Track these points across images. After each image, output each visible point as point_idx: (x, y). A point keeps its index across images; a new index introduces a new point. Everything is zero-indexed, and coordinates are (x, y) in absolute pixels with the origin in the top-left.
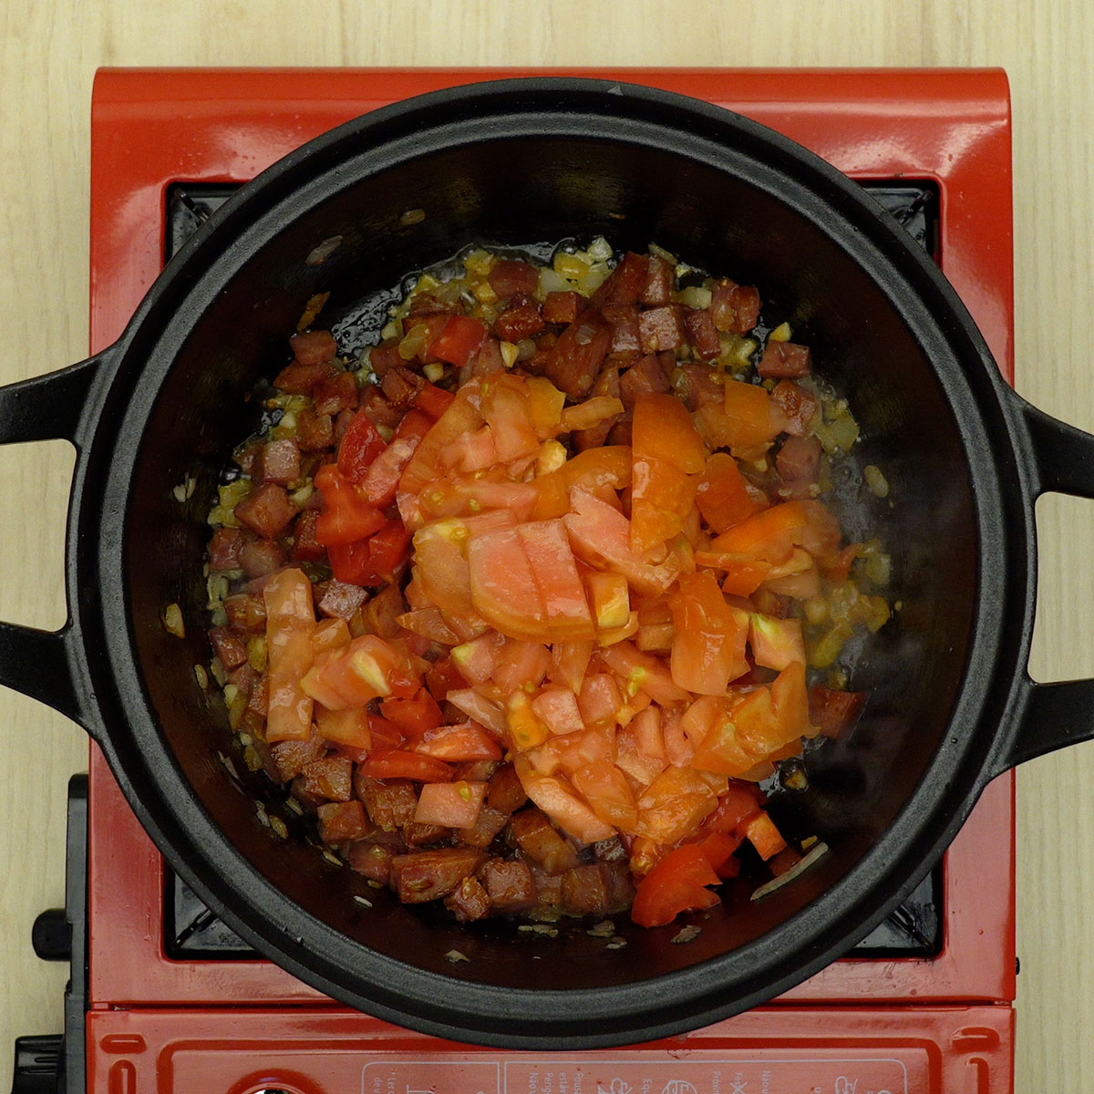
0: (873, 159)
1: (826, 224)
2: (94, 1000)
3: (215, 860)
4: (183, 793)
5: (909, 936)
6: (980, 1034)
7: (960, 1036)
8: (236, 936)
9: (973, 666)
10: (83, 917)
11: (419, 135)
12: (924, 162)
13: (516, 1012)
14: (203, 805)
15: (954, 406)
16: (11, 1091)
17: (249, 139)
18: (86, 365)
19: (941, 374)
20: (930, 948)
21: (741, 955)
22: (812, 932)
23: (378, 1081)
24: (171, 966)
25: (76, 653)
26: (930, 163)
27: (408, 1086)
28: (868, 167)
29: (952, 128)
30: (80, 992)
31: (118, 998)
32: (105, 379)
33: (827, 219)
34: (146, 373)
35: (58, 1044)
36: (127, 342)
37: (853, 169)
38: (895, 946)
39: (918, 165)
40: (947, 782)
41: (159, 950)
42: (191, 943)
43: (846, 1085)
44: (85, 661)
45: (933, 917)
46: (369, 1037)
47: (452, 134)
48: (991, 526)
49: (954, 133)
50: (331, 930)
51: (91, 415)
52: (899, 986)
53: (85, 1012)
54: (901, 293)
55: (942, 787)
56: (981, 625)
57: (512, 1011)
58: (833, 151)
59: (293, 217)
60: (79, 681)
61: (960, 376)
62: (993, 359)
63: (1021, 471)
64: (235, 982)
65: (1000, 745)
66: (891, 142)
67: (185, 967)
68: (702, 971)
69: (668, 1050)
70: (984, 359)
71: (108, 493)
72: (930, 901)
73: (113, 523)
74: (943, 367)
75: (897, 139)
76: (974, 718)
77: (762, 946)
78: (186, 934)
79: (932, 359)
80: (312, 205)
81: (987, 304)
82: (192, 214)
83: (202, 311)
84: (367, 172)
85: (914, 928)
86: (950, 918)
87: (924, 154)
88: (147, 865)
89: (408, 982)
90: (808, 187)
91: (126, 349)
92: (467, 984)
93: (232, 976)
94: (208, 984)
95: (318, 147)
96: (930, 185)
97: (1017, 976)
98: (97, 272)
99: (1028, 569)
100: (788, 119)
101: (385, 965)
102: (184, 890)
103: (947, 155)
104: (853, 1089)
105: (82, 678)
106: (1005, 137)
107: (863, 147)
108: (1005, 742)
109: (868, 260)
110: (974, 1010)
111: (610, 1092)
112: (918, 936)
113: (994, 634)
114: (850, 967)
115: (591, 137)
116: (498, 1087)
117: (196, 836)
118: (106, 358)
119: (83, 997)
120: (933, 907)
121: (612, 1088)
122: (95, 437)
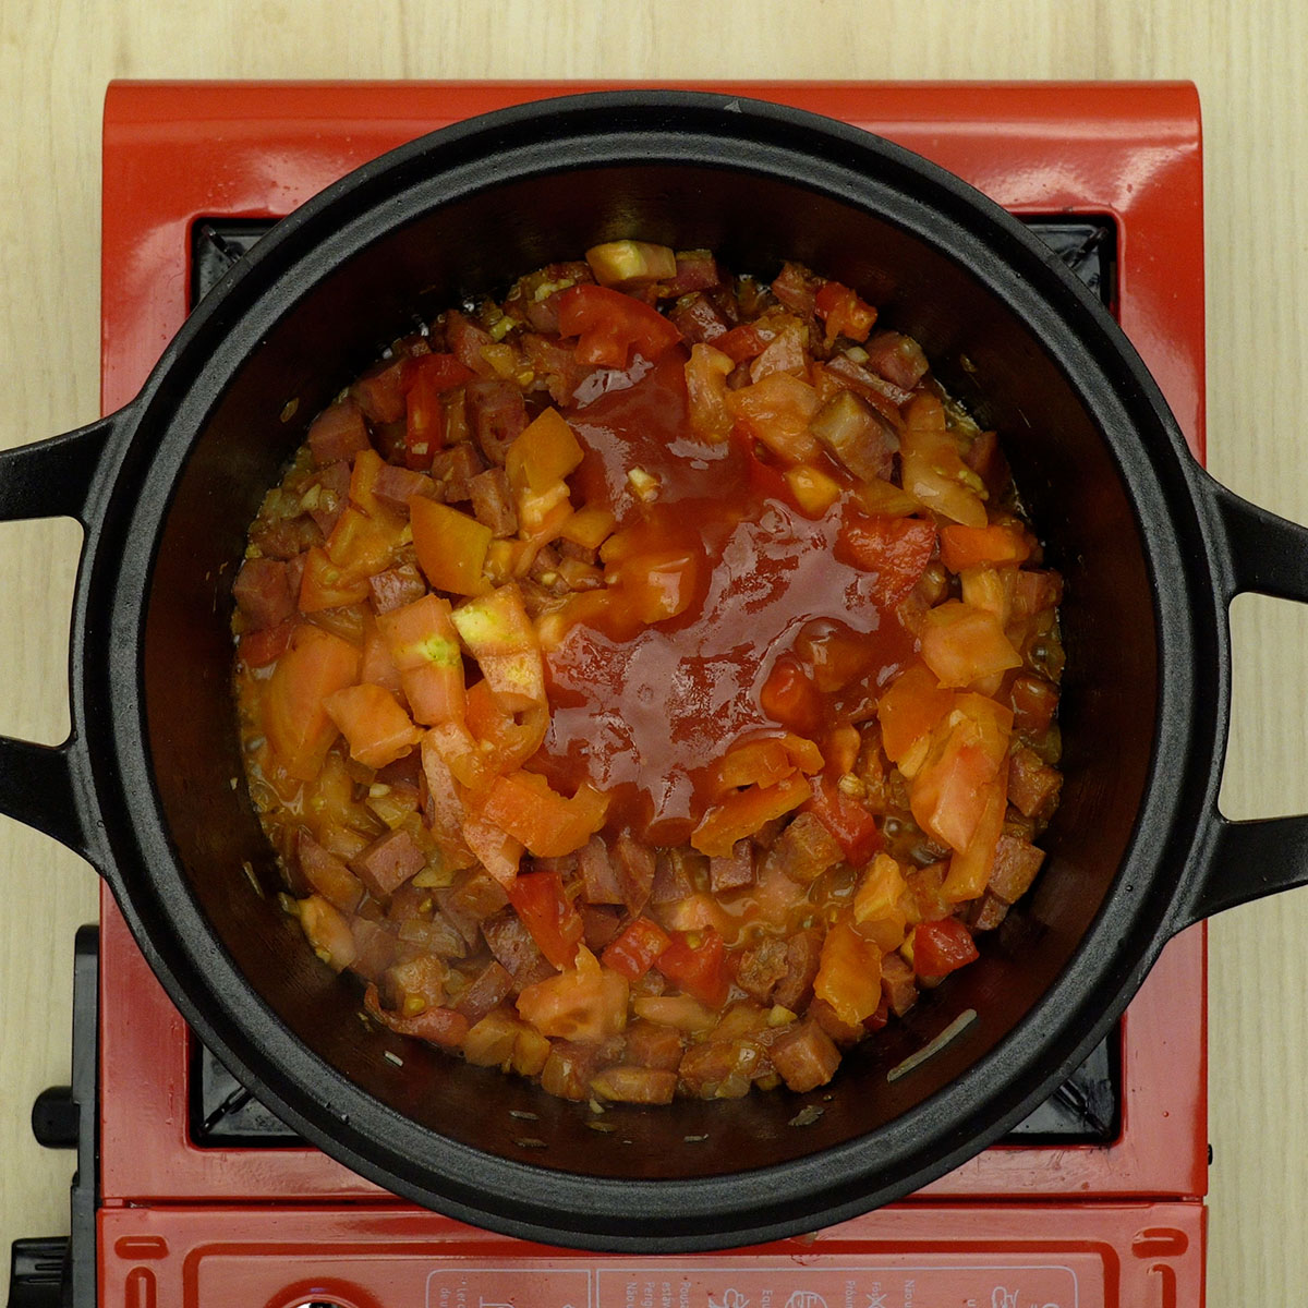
0: (1036, 191)
1: (983, 270)
2: (106, 1195)
3: (244, 1022)
4: (207, 941)
5: (1079, 1119)
6: (1164, 1236)
7: (1141, 1239)
8: (276, 1119)
9: (1152, 800)
10: (93, 1096)
11: (498, 158)
12: (1098, 193)
13: (603, 1206)
14: (231, 956)
15: (1133, 489)
16: (6, 1304)
17: (291, 165)
18: (96, 428)
19: (1119, 451)
20: (1105, 1134)
21: (872, 1141)
22: (956, 1115)
23: (445, 1294)
24: (199, 1154)
25: (81, 773)
26: (1104, 195)
27: (481, 1298)
28: (1031, 200)
29: (1130, 153)
30: (89, 1187)
31: (134, 1194)
32: (119, 445)
33: (985, 263)
34: (168, 438)
35: (64, 1248)
36: (146, 402)
37: (1014, 203)
38: (1065, 1131)
39: (1090, 196)
40: (1120, 937)
41: (184, 1135)
42: (221, 1128)
43: (1006, 1297)
44: (92, 783)
45: (1109, 1096)
46: (434, 1239)
47: (537, 156)
48: (1176, 633)
49: (1134, 159)
50: (382, 1106)
51: (102, 490)
52: (1068, 1178)
53: (96, 1210)
54: (1070, 353)
55: (1114, 943)
56: (1162, 749)
57: (597, 1205)
58: (989, 181)
59: (346, 253)
60: (84, 806)
61: (1141, 453)
62: (1180, 433)
63: (1212, 568)
64: (275, 1174)
65: (1184, 894)
66: (1058, 169)
67: (215, 1155)
68: (825, 1160)
69: (792, 1255)
70: (1171, 433)
71: (122, 580)
72: (1106, 1077)
73: (126, 617)
74: (1121, 441)
75: (1066, 166)
76: (1152, 861)
77: (896, 1131)
78: (216, 1117)
79: (1107, 433)
80: (368, 239)
81: (1173, 362)
82: (224, 256)
83: (236, 365)
84: (434, 201)
85: (1086, 1109)
86: (1130, 1097)
87: (1099, 184)
88: (169, 1033)
89: (473, 1170)
90: (962, 225)
91: (145, 408)
92: (544, 1172)
93: (271, 1167)
94: (242, 1176)
95: (376, 170)
96: (1105, 221)
97: (1209, 1167)
98: (109, 325)
99: (1220, 685)
100: (935, 143)
101: (447, 1149)
102: (213, 1064)
103: (1126, 185)
104: (1013, 1302)
105: (88, 801)
106: (1194, 164)
107: (1026, 176)
108: (1190, 891)
109: (1031, 312)
110: (1157, 1207)
111: (723, 1305)
112: (1091, 1119)
113: (1179, 761)
114: (1009, 1156)
115: (703, 162)
116: (589, 1299)
117: (222, 992)
118: (121, 419)
119: (93, 1193)
120: (1109, 1084)
121: (725, 1300)
122: (106, 515)
